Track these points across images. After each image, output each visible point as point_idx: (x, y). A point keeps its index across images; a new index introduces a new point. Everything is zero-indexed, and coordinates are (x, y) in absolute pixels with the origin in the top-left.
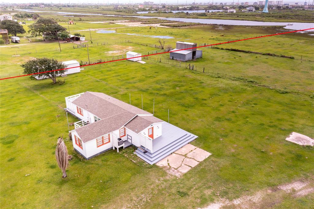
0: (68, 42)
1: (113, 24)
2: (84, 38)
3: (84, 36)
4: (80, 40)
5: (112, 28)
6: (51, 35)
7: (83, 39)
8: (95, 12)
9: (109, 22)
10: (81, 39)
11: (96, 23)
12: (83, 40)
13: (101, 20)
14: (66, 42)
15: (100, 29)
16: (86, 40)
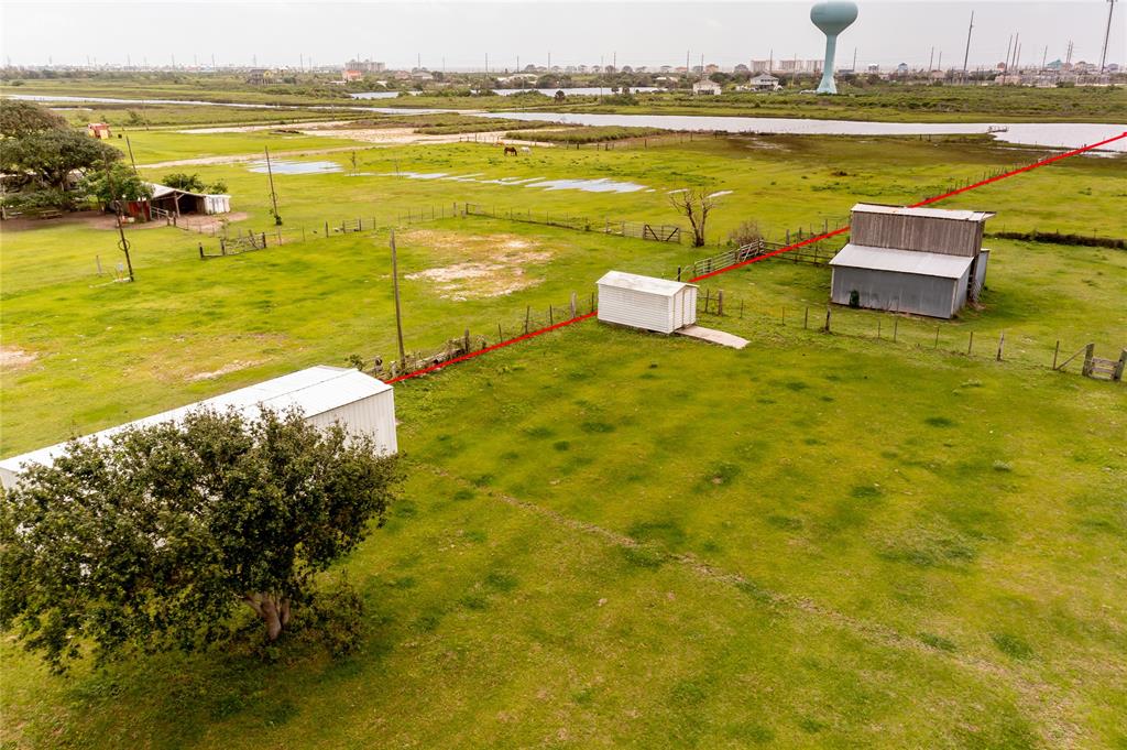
0: (139, 221)
1: (297, 137)
2: (226, 197)
3: (220, 189)
4: (204, 213)
5: (309, 152)
6: (41, 188)
7: (221, 204)
8: (174, 95)
9: (267, 127)
10: (209, 207)
11: (215, 134)
12: (220, 208)
13: (226, 122)
14: (131, 220)
15: (254, 156)
16: (234, 210)
